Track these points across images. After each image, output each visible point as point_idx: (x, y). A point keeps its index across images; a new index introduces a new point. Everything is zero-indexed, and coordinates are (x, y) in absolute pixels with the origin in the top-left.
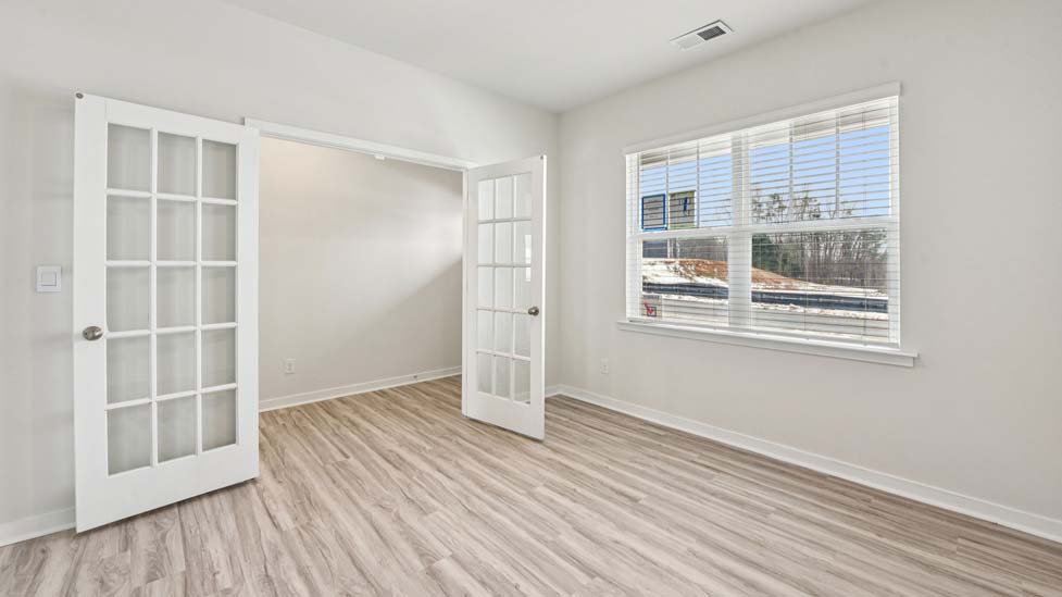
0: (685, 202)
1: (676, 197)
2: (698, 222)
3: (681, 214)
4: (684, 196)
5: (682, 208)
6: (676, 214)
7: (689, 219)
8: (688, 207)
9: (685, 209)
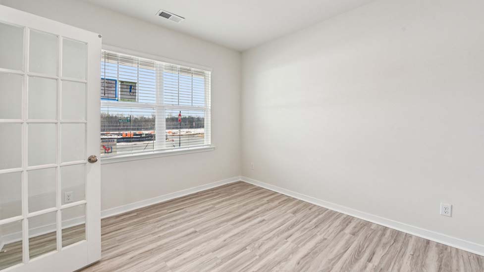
0: (130, 88)
1: (124, 84)
2: (138, 99)
3: (128, 93)
4: (130, 84)
5: (129, 90)
6: (125, 93)
7: (133, 97)
8: (132, 91)
9: (130, 91)
